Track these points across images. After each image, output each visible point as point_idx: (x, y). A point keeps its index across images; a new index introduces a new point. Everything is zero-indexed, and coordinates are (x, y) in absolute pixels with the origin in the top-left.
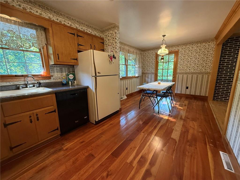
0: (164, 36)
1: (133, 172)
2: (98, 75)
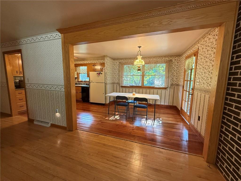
0: (140, 47)
2: (91, 82)
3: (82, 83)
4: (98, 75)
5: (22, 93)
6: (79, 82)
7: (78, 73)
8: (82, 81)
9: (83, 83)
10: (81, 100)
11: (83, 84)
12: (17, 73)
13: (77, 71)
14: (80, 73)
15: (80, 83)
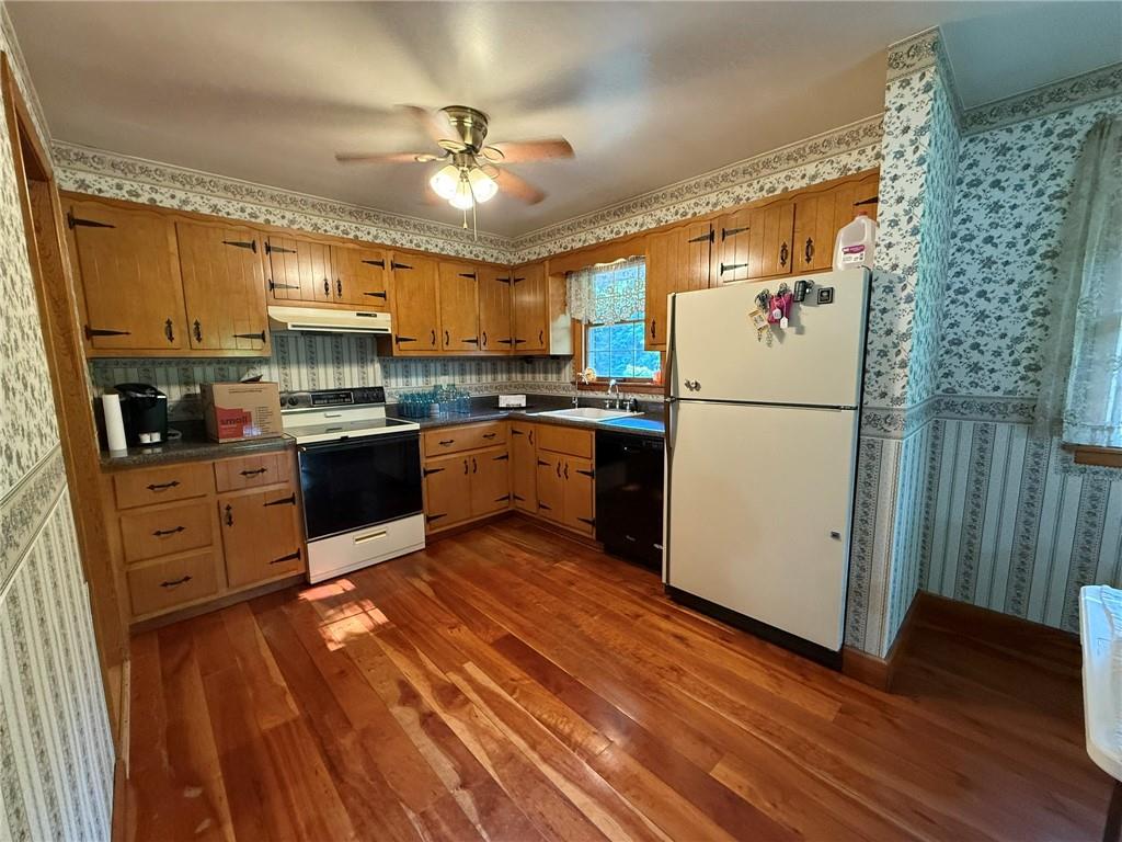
1: (431, 666)
2: (684, 392)
3: (600, 395)
4: (774, 322)
5: (174, 484)
6: (582, 386)
7: (575, 322)
8: (601, 384)
9: (615, 396)
10: (589, 532)
11: (612, 407)
12: (171, 339)
13: (574, 304)
14: (590, 324)
15: (591, 395)
